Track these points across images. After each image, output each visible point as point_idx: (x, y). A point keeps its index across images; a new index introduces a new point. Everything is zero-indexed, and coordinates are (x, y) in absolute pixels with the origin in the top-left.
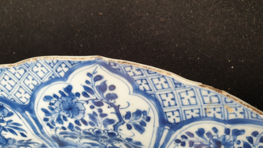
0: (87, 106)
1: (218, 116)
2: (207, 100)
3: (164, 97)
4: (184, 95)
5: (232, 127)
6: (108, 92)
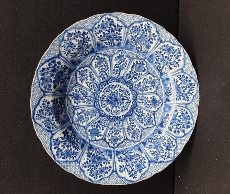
0: (135, 168)
1: (105, 179)
2: (109, 182)
3: (118, 179)
4: (114, 181)
5: (102, 177)
6: (131, 175)
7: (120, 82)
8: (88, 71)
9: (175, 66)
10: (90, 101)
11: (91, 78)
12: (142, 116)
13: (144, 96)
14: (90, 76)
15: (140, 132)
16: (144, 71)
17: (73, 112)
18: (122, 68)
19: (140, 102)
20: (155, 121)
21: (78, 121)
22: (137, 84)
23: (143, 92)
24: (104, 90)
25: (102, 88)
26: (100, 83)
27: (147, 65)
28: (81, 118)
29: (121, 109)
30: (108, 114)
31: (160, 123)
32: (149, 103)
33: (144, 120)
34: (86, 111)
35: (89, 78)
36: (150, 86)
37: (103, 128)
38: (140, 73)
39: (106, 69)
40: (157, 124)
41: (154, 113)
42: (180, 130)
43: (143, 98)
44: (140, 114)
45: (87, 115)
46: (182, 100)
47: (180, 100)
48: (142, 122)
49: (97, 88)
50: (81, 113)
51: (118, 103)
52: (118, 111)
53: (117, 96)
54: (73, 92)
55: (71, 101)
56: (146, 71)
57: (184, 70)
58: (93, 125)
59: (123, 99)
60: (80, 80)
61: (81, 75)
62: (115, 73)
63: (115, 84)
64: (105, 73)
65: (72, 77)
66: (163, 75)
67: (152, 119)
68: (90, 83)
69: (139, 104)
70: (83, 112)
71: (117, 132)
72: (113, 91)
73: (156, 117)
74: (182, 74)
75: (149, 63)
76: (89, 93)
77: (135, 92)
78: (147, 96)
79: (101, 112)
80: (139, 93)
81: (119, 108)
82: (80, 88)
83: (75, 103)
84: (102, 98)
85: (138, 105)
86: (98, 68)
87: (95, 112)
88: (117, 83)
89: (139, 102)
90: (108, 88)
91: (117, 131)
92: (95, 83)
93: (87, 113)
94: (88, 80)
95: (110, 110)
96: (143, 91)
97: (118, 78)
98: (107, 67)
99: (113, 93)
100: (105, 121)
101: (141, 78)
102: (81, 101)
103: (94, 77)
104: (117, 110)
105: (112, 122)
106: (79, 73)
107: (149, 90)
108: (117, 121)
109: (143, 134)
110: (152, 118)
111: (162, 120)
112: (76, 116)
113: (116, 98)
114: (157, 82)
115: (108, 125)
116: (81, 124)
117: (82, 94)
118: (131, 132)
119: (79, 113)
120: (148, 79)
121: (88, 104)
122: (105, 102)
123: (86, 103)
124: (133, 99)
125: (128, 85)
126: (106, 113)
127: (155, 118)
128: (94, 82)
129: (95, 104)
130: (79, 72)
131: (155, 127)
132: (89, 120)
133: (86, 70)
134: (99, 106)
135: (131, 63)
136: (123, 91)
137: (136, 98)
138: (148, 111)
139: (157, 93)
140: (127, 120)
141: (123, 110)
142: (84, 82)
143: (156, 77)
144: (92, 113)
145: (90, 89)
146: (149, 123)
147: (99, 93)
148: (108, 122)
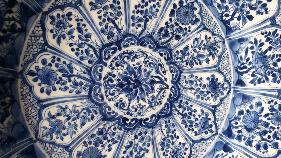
7: (145, 46)
8: (72, 17)
9: (258, 13)
10: (78, 88)
11: (80, 34)
12: (192, 117)
13: (194, 76)
14: (80, 30)
15: (186, 149)
16: (194, 23)
17: (36, 113)
18: (150, 14)
19: (186, 87)
20: (216, 124)
21: (50, 133)
22: (181, 51)
23: (192, 67)
24: (113, 61)
25: (107, 57)
26: (101, 46)
27: (201, 10)
28: (57, 128)
29: (148, 103)
30: (121, 115)
31: (226, 128)
32: (205, 90)
33: (194, 124)
34: (71, 109)
35: (76, 34)
36: (206, 54)
37: (109, 146)
38: (187, 26)
39: (115, 15)
40: (220, 131)
41: (213, 109)
42: (268, 143)
43: (192, 79)
44: (186, 111)
45: (74, 119)
46: (270, 82)
47: (266, 82)
48: (191, 128)
49: (96, 58)
50: (59, 115)
51: (142, 90)
52: (143, 107)
53: (139, 75)
54: (36, 64)
55: (31, 88)
56: (199, 24)
57: (277, 20)
58: (87, 140)
59: (153, 82)
60: (54, 37)
61: (57, 26)
62: (136, 25)
63: (135, 48)
64: (114, 23)
65: (32, 28)
66: (232, 31)
67: (209, 121)
68: (80, 46)
69: (184, 91)
70: (63, 112)
71: (142, 153)
72: (131, 64)
73: (217, 117)
74: (272, 30)
75: (204, 5)
76: (78, 69)
77: (176, 67)
78: (199, 75)
79: (105, 111)
80: (184, 70)
81: (145, 101)
82: (54, 57)
83: (42, 91)
84: (107, 79)
85: (183, 93)
86: (98, 10)
87: (92, 111)
88: (140, 47)
89: (184, 88)
90: (121, 57)
91: (141, 149)
92: (91, 47)
93: (74, 115)
94: (73, 37)
95: (125, 105)
96: (192, 64)
97: (141, 37)
98: (117, 10)
99: (131, 70)
100: (114, 131)
101: (189, 38)
102: (57, 88)
103: (89, 31)
104: (139, 105)
105: (129, 132)
106: (50, 20)
107: (204, 62)
108: (140, 130)
109: (193, 153)
110: (210, 119)
111: (230, 122)
112: (45, 123)
113: (137, 80)
114: (219, 47)
115: (121, 138)
116: (59, 141)
117: (60, 70)
118: (170, 150)
119: (54, 115)
120: (203, 41)
121: (74, 94)
122: (113, 89)
123: (70, 92)
124: (172, 82)
125: (162, 52)
126: (116, 111)
127: (215, 120)
128: (89, 43)
129: (92, 94)
130: (52, 18)
131: (217, 137)
132: (77, 129)
133: (70, 14)
134: (102, 96)
135: (170, 3)
136: (151, 65)
137: (179, 79)
138: (203, 106)
139: (219, 68)
140: (161, 125)
141: (153, 104)
142: (63, 42)
143: (218, 36)
144: (85, 113)
145: (79, 60)
146: (204, 129)
147: (100, 68)
148: (122, 132)
